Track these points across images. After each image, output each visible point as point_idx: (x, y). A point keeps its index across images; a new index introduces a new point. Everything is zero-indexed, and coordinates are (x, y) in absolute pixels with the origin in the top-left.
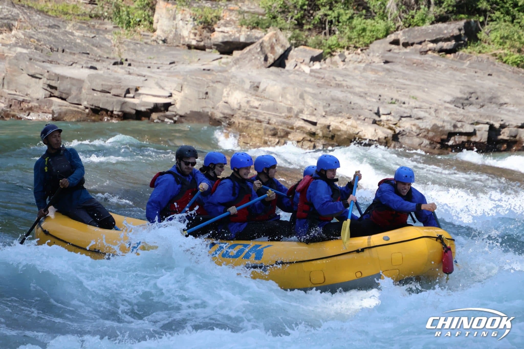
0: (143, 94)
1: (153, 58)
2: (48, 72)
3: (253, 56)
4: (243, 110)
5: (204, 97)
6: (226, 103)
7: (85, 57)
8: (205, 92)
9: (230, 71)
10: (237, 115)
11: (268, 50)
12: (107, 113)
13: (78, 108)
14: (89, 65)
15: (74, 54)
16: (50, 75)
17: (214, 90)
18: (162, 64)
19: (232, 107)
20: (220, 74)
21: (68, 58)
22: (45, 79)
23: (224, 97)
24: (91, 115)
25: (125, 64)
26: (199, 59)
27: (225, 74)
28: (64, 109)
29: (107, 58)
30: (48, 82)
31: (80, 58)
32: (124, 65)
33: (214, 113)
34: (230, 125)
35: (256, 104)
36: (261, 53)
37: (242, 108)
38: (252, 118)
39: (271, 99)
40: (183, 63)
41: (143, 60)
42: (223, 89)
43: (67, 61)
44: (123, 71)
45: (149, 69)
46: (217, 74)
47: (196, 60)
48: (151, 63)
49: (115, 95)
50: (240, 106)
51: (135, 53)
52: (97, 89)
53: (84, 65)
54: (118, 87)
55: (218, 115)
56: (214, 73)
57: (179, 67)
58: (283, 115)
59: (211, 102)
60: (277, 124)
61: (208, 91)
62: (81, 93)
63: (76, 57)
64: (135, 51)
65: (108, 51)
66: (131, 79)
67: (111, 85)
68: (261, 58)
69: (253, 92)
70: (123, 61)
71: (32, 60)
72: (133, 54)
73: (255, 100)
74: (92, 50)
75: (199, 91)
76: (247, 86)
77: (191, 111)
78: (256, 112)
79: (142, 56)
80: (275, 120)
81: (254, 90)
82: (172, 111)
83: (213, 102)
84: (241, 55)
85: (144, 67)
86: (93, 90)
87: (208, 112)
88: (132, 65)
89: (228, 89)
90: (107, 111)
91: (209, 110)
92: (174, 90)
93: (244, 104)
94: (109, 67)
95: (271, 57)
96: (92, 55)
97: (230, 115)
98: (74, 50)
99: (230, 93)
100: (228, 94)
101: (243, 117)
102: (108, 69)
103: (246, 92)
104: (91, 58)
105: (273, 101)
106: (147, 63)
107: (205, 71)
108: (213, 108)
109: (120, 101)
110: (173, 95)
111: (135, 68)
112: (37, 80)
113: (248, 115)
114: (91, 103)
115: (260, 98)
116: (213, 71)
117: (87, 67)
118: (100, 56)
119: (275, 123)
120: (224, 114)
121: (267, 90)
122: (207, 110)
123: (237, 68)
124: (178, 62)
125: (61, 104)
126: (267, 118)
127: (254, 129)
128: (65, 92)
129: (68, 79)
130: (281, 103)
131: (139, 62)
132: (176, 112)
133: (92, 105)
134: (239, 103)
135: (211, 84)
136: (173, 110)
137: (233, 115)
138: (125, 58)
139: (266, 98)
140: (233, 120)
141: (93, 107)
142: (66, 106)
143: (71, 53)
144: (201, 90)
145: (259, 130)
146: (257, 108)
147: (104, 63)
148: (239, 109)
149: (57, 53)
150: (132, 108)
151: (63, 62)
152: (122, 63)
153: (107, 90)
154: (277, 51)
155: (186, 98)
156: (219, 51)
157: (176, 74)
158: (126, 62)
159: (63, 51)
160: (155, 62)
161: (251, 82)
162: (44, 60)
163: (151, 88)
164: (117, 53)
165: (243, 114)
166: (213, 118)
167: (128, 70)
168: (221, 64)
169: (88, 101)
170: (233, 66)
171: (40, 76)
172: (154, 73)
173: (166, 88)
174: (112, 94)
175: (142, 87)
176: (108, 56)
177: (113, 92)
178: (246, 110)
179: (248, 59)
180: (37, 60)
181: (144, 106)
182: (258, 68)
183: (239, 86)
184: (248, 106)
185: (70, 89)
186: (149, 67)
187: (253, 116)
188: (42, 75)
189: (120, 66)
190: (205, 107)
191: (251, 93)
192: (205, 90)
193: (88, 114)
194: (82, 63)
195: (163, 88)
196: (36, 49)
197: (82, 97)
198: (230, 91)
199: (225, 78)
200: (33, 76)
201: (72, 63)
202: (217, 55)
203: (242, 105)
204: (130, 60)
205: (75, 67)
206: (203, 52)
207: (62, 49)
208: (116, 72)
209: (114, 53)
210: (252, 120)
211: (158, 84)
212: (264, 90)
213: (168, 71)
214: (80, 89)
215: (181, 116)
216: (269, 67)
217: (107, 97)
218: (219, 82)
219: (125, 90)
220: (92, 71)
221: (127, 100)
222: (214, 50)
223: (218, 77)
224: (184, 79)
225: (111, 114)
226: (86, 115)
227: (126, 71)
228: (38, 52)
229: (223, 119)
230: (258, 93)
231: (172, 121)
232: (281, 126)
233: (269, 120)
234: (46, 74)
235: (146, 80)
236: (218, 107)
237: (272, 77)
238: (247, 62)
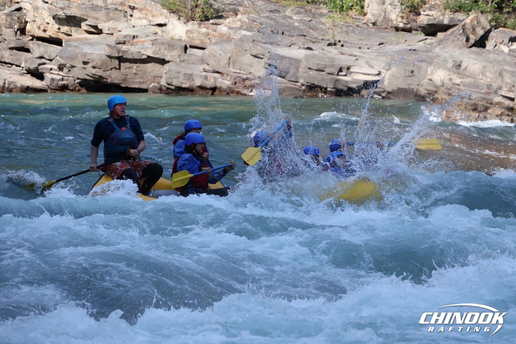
0: (354, 72)
1: (364, 40)
2: (269, 52)
3: (456, 37)
4: (446, 87)
5: (410, 75)
6: (430, 80)
7: (302, 39)
8: (411, 70)
9: (434, 51)
10: (440, 92)
11: (469, 32)
12: (321, 89)
13: (295, 85)
14: (306, 46)
15: (293, 36)
16: (270, 55)
17: (420, 69)
18: (372, 45)
19: (436, 84)
20: (425, 53)
21: (287, 40)
22: (267, 59)
23: (429, 75)
24: (307, 91)
25: (339, 45)
26: (406, 41)
27: (430, 54)
28: (283, 86)
29: (322, 39)
30: (269, 62)
31: (297, 40)
32: (337, 46)
33: (419, 90)
34: (434, 100)
35: (458, 81)
36: (463, 34)
37: (445, 84)
38: (454, 94)
39: (472, 76)
40: (391, 44)
41: (354, 41)
42: (427, 67)
43: (286, 42)
44: (336, 51)
45: (360, 50)
46: (422, 54)
47: (403, 41)
48: (362, 44)
49: (329, 74)
50: (443, 83)
51: (347, 35)
52: (312, 68)
53: (302, 46)
54: (332, 66)
55: (423, 92)
56: (420, 53)
57: (388, 48)
58: (483, 91)
59: (416, 80)
60: (477, 99)
61: (413, 69)
62: (298, 72)
63: (294, 39)
64: (347, 33)
65: (322, 33)
66: (343, 58)
67: (325, 65)
68: (463, 39)
69: (456, 71)
70: (337, 42)
71: (255, 42)
72: (346, 36)
73: (457, 78)
74: (309, 32)
75: (405, 70)
76: (450, 65)
77: (397, 88)
78: (458, 89)
79: (354, 38)
80: (475, 96)
81: (457, 68)
82: (380, 88)
83: (418, 79)
84: (445, 36)
85: (356, 47)
86: (310, 69)
87: (413, 89)
88: (345, 46)
89: (432, 68)
90: (321, 88)
91: (414, 87)
92: (383, 68)
93: (446, 81)
94: (324, 48)
95: (473, 38)
96: (309, 37)
97: (433, 91)
98: (293, 33)
99: (434, 71)
100: (432, 72)
101: (446, 93)
102: (323, 50)
103: (449, 71)
104: (307, 40)
105: (474, 78)
106: (358, 44)
107: (411, 52)
108: (418, 85)
109: (334, 79)
110: (382, 73)
111: (347, 49)
112: (259, 60)
113: (451, 92)
114: (307, 81)
115: (462, 76)
116: (418, 51)
117: (304, 48)
118: (315, 38)
119: (475, 99)
120: (428, 90)
121: (468, 68)
122: (412, 87)
123: (441, 49)
124: (386, 43)
125: (281, 82)
126: (468, 94)
127: (456, 104)
128: (284, 70)
129: (287, 59)
130: (480, 81)
131: (351, 43)
132: (384, 89)
133: (308, 83)
134: (442, 80)
135: (417, 63)
136: (382, 87)
137: (436, 92)
138: (338, 40)
139: (467, 76)
140: (436, 96)
141: (309, 84)
142: (285, 84)
143: (289, 35)
144: (407, 68)
145: (460, 105)
146: (459, 85)
147: (319, 44)
148: (442, 86)
149: (277, 35)
150: (344, 86)
151: (282, 44)
152: (335, 44)
153: (322, 69)
154: (479, 32)
155: (393, 76)
156: (424, 33)
157: (385, 54)
158: (339, 43)
159: (283, 33)
160: (365, 43)
161: (453, 61)
162: (266, 42)
163: (361, 67)
164: (331, 35)
165: (446, 90)
166: (418, 94)
167: (341, 50)
168: (426, 44)
169: (304, 79)
170: (437, 46)
171: (262, 56)
172: (364, 53)
173: (375, 67)
174: (326, 72)
175: (353, 66)
176: (323, 37)
177: (328, 70)
178: (449, 87)
179: (451, 40)
180: (260, 42)
181: (355, 83)
182: (460, 48)
183: (443, 65)
184: (450, 83)
185: (289, 68)
186: (360, 48)
187: (455, 92)
188: (263, 55)
189: (334, 47)
190: (411, 84)
191: (453, 72)
192: (411, 68)
193: (304, 91)
194: (300, 44)
195: (372, 67)
196: (258, 31)
197: (299, 75)
198: (434, 69)
199: (430, 57)
200: (256, 56)
201: (290, 44)
202: (423, 36)
203: (445, 82)
204: (343, 41)
205: (293, 48)
206: (409, 34)
207: (281, 32)
208: (330, 52)
209: (328, 35)
210: (454, 96)
211: (367, 63)
212: (466, 68)
213: (377, 51)
214: (297, 68)
215: (389, 93)
216: (471, 47)
217: (322, 75)
218: (425, 61)
219: (338, 69)
220: (309, 52)
221: (340, 77)
222: (419, 32)
223: (423, 57)
224: (391, 58)
225: (325, 91)
226: (302, 92)
227: (339, 51)
228: (260, 34)
229: (427, 95)
230: (460, 71)
231: (380, 97)
232: (481, 101)
233: (470, 96)
234: (267, 55)
235: (357, 59)
236: (423, 85)
237: (473, 56)
238: (450, 43)
